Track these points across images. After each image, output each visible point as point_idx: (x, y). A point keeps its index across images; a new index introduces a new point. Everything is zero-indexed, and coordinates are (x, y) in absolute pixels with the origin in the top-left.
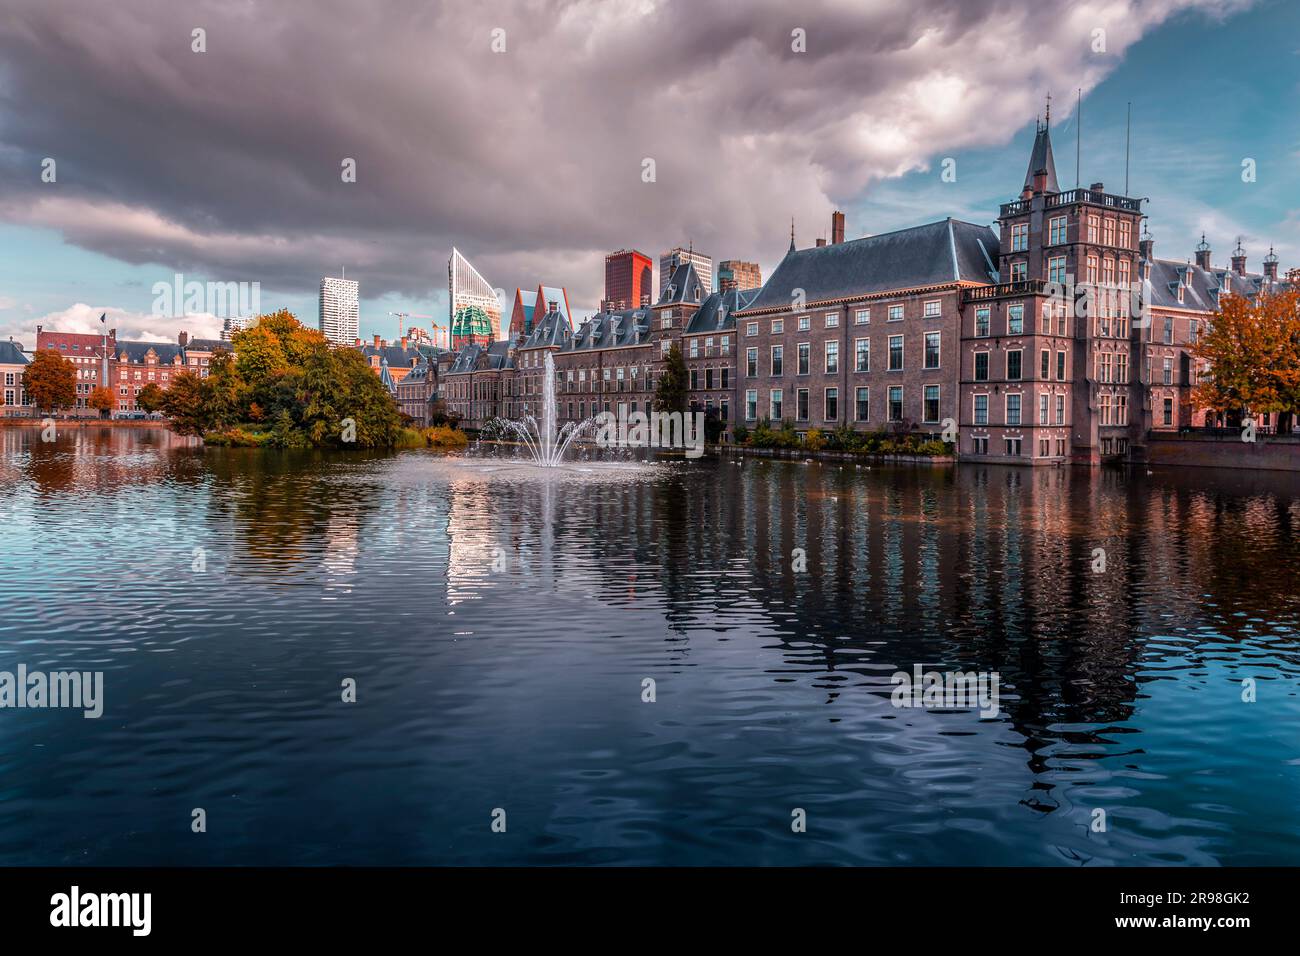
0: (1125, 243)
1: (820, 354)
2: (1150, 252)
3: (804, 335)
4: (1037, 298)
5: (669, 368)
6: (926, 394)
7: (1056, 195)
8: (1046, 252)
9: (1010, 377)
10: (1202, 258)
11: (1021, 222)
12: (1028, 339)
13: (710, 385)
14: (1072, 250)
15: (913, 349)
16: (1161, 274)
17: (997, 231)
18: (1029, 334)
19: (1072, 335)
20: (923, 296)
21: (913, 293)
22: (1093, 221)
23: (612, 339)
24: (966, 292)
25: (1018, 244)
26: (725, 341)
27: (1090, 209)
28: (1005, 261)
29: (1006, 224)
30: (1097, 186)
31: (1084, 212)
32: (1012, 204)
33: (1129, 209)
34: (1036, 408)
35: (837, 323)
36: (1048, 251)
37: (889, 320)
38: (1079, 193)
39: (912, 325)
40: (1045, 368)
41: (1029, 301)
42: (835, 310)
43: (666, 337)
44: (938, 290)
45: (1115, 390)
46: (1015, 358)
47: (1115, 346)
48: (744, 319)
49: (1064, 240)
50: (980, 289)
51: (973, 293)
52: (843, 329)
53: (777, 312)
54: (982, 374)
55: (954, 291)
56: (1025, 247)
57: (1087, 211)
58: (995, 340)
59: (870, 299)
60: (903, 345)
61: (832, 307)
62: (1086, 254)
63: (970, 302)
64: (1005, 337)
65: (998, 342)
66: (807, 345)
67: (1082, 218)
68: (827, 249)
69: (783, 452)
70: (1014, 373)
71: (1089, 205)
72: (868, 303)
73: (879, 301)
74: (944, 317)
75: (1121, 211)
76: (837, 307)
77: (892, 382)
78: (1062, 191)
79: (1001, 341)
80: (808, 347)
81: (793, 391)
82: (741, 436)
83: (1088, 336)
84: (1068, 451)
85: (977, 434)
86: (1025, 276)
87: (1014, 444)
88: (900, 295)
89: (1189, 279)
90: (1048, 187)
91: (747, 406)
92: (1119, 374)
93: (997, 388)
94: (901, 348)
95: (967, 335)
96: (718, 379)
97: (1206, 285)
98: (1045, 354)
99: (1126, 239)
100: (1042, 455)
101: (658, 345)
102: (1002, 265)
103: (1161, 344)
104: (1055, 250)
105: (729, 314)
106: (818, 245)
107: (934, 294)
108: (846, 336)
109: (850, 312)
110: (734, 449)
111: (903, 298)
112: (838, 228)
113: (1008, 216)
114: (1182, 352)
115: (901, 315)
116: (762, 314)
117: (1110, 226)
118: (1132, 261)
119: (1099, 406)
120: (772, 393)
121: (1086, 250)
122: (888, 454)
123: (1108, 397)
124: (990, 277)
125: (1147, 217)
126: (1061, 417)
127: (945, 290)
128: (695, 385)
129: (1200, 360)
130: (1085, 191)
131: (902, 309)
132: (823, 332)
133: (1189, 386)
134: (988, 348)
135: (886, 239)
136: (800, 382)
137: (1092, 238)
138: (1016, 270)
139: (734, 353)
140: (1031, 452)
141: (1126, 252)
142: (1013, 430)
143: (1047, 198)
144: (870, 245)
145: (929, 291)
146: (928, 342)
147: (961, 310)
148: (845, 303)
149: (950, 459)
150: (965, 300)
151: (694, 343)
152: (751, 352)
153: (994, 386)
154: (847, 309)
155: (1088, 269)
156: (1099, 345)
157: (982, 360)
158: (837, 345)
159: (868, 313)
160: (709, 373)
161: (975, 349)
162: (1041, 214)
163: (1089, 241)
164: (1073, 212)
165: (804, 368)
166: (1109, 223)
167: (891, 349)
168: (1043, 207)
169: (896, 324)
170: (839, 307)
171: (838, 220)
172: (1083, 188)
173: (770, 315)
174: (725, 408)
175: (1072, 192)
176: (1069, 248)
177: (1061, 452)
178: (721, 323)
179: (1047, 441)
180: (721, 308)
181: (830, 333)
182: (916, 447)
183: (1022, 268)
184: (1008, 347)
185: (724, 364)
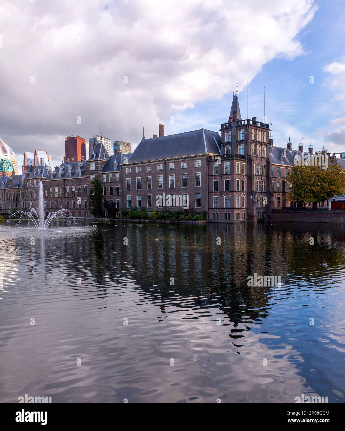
0: (264, 140)
1: (155, 180)
2: (272, 144)
3: (149, 173)
4: (235, 160)
5: (94, 186)
6: (196, 196)
7: (241, 121)
8: (237, 143)
9: (226, 190)
10: (289, 146)
11: (228, 131)
12: (232, 176)
13: (112, 194)
14: (246, 142)
15: (191, 179)
16: (276, 152)
17: (220, 134)
18: (232, 174)
19: (247, 174)
20: (194, 158)
21: (190, 157)
22: (253, 131)
23: (69, 174)
24: (210, 157)
25: (228, 139)
26: (117, 175)
27: (252, 127)
28: (223, 145)
29: (223, 132)
30: (254, 119)
31: (250, 128)
32: (225, 124)
33: (265, 128)
34: (235, 201)
35: (162, 168)
36: (238, 142)
37: (182, 168)
38: (248, 121)
39: (191, 170)
40: (238, 186)
41: (232, 161)
42: (161, 164)
43: (92, 174)
44: (200, 156)
45: (261, 194)
46: (227, 182)
47: (261, 178)
48: (125, 166)
49: (243, 138)
50: (215, 156)
51: (212, 158)
52: (164, 171)
53: (138, 164)
54: (216, 189)
55: (205, 157)
56: (230, 140)
57: (251, 128)
58: (220, 176)
59: (175, 159)
60: (187, 178)
61: (160, 162)
62: (251, 144)
63: (211, 161)
64: (224, 175)
65: (221, 177)
66: (150, 177)
67: (249, 131)
68: (158, 139)
69: (142, 220)
70: (227, 188)
71: (252, 126)
72: (174, 161)
73: (178, 160)
74: (202, 167)
75: (262, 128)
76: (161, 162)
77: (184, 192)
78: (243, 120)
79: (222, 176)
80: (151, 178)
81: (145, 196)
82: (125, 214)
83: (252, 175)
84: (246, 218)
85: (215, 211)
86: (230, 151)
87: (227, 215)
88: (186, 158)
89: (285, 153)
90: (238, 118)
91: (127, 202)
92: (263, 188)
93: (221, 194)
94: (186, 179)
95: (210, 174)
96: (115, 191)
97: (291, 156)
98: (238, 181)
99: (264, 138)
100: (237, 219)
101: (89, 177)
102: (222, 147)
103: (276, 178)
104: (241, 142)
105: (118, 165)
106: (153, 137)
107: (198, 158)
108: (166, 174)
109: (167, 164)
110: (123, 220)
111: (187, 159)
112: (161, 130)
113: (224, 128)
114: (283, 180)
115: (186, 166)
116: (132, 164)
117: (259, 134)
118: (266, 147)
119: (256, 200)
120: (137, 197)
121: (251, 143)
122: (182, 220)
123: (259, 197)
124: (218, 152)
125: (271, 131)
126: (244, 205)
127: (202, 156)
128: (105, 193)
129: (289, 183)
130: (250, 120)
131: (186, 164)
132: (157, 172)
133: (285, 192)
134: (218, 179)
135: (180, 136)
136: (148, 192)
137: (253, 138)
138: (227, 149)
139: (121, 181)
140: (234, 218)
141: (264, 143)
142: (227, 210)
143: (237, 122)
144: (174, 138)
145: (196, 157)
146: (196, 176)
147: (208, 164)
148: (165, 160)
149: (205, 221)
150: (210, 160)
151: (105, 176)
152: (129, 180)
153: (220, 193)
154: (166, 163)
155: (252, 149)
156: (256, 178)
157: (216, 183)
158: (162, 177)
159: (174, 165)
160: (111, 188)
161: (213, 179)
162: (235, 128)
163: (252, 139)
164: (246, 128)
165: (149, 187)
166: (259, 132)
167: (183, 179)
168: (236, 125)
169: (184, 170)
170: (163, 162)
171: (161, 127)
172: (249, 119)
173: (135, 165)
174: (118, 203)
175: (246, 120)
176: (245, 141)
177: (244, 218)
178: (115, 168)
179: (239, 214)
180: (115, 162)
181: (159, 172)
182: (193, 217)
183: (230, 149)
184: (225, 179)
185: (117, 185)
